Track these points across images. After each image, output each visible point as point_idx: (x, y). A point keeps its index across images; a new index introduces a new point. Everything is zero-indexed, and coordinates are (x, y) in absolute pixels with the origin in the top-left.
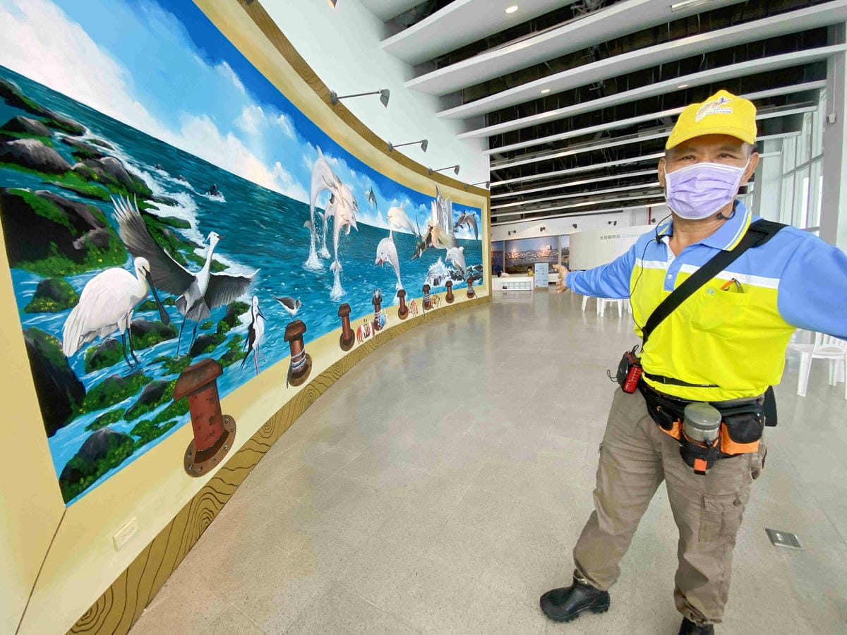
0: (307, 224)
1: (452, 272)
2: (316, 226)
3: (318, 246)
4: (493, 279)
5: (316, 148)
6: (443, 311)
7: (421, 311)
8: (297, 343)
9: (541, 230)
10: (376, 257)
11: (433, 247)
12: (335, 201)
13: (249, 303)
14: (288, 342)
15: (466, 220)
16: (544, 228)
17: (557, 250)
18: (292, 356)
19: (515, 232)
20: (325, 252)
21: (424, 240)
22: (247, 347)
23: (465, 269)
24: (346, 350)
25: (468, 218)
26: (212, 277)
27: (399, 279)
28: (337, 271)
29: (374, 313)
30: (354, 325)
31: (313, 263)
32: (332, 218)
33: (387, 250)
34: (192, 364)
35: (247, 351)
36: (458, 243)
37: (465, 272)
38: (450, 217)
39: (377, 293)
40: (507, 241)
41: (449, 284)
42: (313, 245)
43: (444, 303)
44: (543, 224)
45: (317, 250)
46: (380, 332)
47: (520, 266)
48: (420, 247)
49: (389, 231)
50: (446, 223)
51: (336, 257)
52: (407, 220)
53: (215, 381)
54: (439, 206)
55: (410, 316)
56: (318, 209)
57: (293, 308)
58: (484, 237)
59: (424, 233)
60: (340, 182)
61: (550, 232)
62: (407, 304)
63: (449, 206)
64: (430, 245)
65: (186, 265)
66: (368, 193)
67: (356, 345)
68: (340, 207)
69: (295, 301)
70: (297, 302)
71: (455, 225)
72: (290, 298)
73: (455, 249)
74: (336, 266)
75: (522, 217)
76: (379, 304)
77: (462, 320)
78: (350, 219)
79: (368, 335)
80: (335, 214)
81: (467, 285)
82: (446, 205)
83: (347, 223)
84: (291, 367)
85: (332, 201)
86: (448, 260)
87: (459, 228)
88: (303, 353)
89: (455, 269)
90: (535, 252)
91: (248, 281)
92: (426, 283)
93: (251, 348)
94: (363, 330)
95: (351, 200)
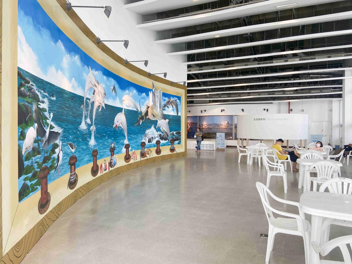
0: (82, 106)
1: (161, 135)
2: (86, 107)
3: (86, 118)
4: (187, 142)
5: (89, 68)
6: (153, 160)
7: (139, 158)
8: (73, 166)
9: (222, 111)
10: (114, 124)
11: (149, 119)
12: (95, 93)
13: (58, 144)
14: (70, 166)
15: (171, 103)
16: (224, 110)
17: (232, 125)
18: (71, 173)
19: (205, 111)
20: (88, 121)
21: (143, 114)
22: (57, 164)
23: (169, 133)
24: (94, 176)
25: (172, 102)
26: (50, 131)
27: (126, 137)
28: (93, 131)
29: (110, 157)
30: (99, 162)
31: (83, 126)
32: (93, 102)
33: (120, 120)
34: (43, 166)
35: (56, 166)
36: (165, 117)
37: (169, 135)
38: (160, 101)
39: (113, 145)
40: (200, 117)
41: (158, 143)
42: (84, 117)
43: (154, 155)
44: (223, 107)
45: (85, 119)
46: (113, 169)
47: (209, 134)
48: (140, 119)
49: (123, 108)
50: (158, 105)
51: (93, 123)
52: (133, 102)
53: (47, 176)
54: (154, 94)
55: (132, 161)
56: (87, 99)
57: (73, 149)
58: (182, 114)
59: (144, 110)
60: (98, 83)
61: (228, 113)
62: (130, 153)
63: (160, 94)
64: (147, 117)
65: (44, 126)
66: (112, 88)
67: (99, 174)
68: (97, 96)
69: (74, 145)
70: (75, 146)
71: (163, 106)
72: (73, 144)
73: (163, 120)
74: (93, 128)
75: (210, 102)
76: (113, 152)
77: (166, 167)
78: (102, 103)
79: (106, 170)
80: (95, 100)
81: (170, 143)
82: (158, 94)
83: (99, 105)
84: (70, 179)
85: (94, 94)
86: (158, 127)
87: (166, 108)
88: (75, 173)
89: (162, 133)
90: (218, 125)
91: (59, 134)
92: (143, 141)
93: (58, 165)
94: (103, 166)
95: (103, 92)
